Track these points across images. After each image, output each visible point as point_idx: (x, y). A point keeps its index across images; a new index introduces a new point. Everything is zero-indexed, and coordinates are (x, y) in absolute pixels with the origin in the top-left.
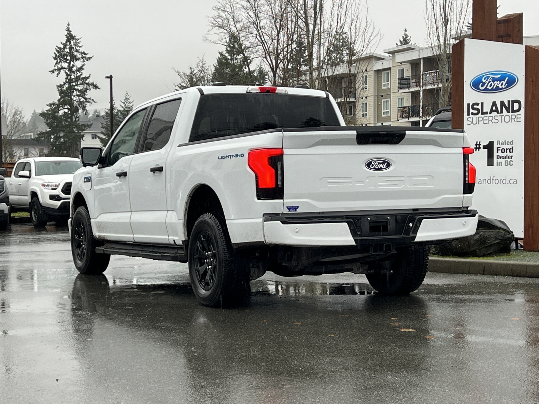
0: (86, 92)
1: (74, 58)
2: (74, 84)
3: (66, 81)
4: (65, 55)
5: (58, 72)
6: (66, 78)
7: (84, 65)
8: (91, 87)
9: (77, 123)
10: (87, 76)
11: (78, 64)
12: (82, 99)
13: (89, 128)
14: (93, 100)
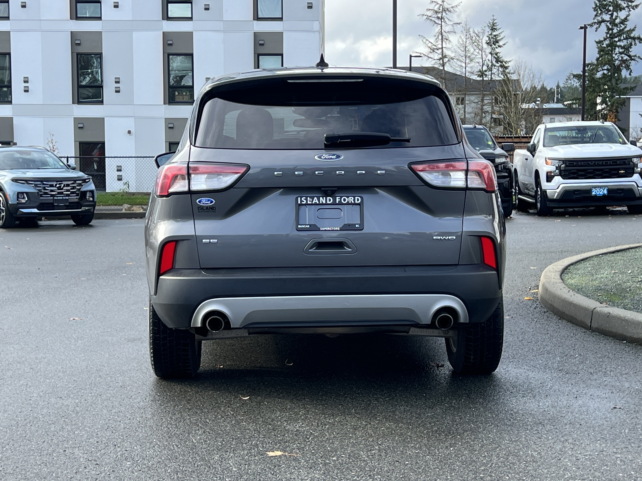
0: (631, 48)
1: (618, 8)
2: (616, 39)
3: (606, 36)
4: (606, 5)
5: (597, 26)
6: (607, 33)
7: (628, 15)
8: (637, 41)
9: (618, 86)
10: (632, 28)
11: (622, 15)
12: (625, 57)
13: (633, 91)
14: (639, 57)
